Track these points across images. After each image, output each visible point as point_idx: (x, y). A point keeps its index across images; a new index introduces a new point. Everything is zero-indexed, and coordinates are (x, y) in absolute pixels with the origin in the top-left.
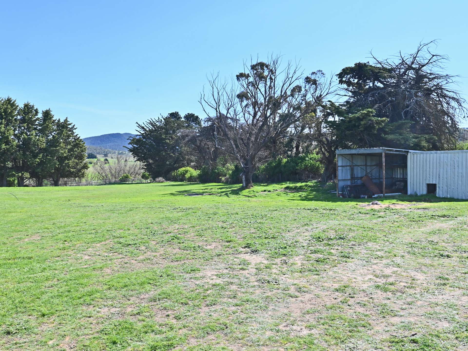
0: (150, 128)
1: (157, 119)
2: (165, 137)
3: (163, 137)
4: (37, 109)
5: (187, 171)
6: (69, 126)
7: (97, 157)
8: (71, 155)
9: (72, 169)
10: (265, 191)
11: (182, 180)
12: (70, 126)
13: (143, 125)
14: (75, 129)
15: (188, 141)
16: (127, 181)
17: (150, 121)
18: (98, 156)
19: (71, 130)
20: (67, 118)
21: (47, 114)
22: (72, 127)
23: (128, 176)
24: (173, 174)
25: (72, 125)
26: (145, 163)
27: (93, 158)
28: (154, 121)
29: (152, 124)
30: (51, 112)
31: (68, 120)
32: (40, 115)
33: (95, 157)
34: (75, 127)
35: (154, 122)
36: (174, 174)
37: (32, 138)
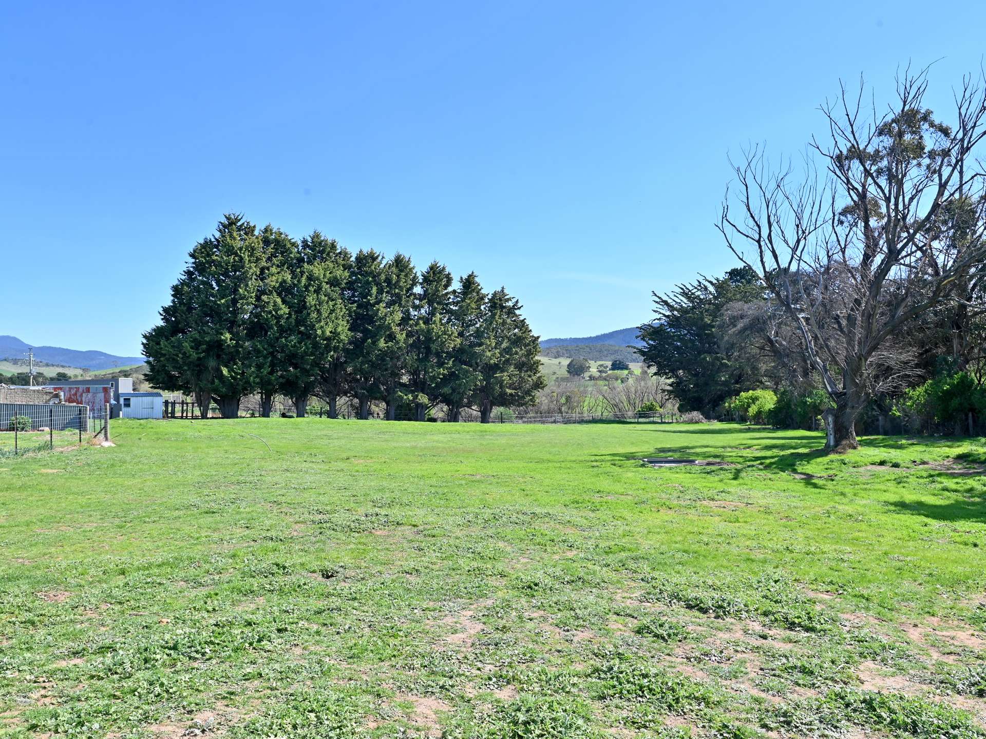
0: (684, 305)
1: (696, 284)
2: (713, 321)
3: (707, 320)
4: (449, 274)
5: (754, 399)
6: (507, 304)
7: (630, 367)
8: (507, 361)
9: (509, 388)
10: (882, 463)
11: (743, 420)
12: (510, 304)
13: (665, 298)
14: (519, 308)
15: (745, 329)
16: (651, 417)
17: (682, 289)
18: (632, 366)
19: (511, 311)
20: (503, 288)
21: (469, 284)
22: (513, 306)
23: (653, 405)
24: (727, 404)
25: (514, 300)
26: (672, 380)
27: (622, 369)
28: (691, 288)
29: (684, 294)
30: (477, 279)
31: (506, 291)
32: (456, 286)
33: (626, 368)
34: (519, 305)
35: (690, 291)
36: (730, 407)
37: (433, 329)
